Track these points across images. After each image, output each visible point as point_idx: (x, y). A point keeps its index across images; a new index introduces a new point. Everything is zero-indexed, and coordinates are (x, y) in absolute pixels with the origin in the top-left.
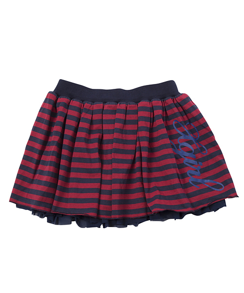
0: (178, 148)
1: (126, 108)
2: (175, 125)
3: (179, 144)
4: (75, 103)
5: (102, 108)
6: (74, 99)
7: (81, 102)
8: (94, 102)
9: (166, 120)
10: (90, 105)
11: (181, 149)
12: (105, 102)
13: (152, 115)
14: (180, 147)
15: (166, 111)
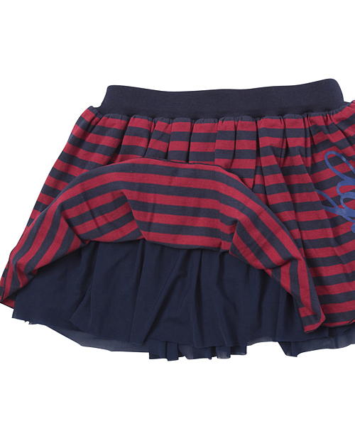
0: (339, 204)
1: (236, 128)
2: (329, 161)
3: (340, 197)
4: (139, 122)
5: (189, 130)
6: (137, 116)
7: (150, 119)
8: (173, 119)
9: (312, 153)
10: (165, 124)
11: (344, 205)
12: (194, 119)
13: (285, 145)
14: (342, 201)
15: (311, 136)
